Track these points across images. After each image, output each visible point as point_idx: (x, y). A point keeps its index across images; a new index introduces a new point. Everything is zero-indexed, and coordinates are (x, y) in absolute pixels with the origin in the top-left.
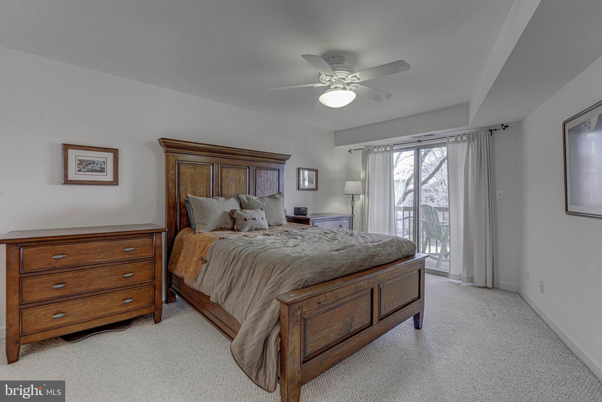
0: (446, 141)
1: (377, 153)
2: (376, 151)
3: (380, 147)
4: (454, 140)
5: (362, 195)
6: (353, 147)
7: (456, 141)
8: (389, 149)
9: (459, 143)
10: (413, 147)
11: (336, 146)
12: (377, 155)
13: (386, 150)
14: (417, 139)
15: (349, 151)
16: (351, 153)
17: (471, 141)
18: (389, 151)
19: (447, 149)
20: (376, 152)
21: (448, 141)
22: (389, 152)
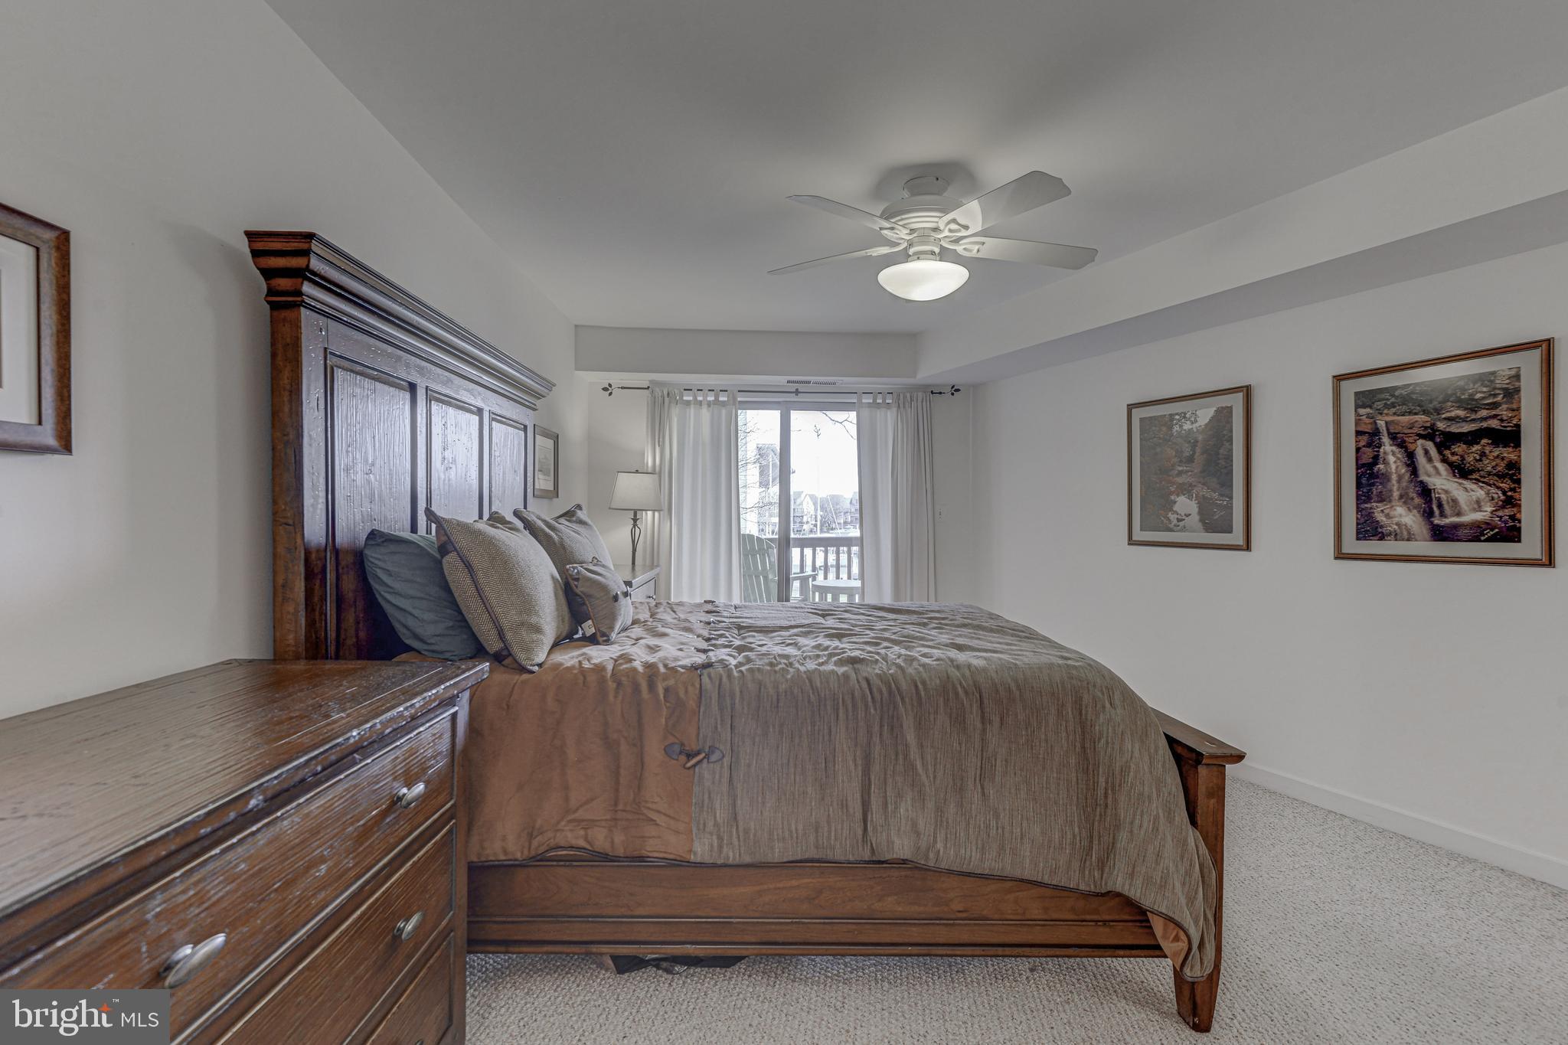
0: (855, 401)
1: (692, 406)
2: (688, 398)
3: (701, 390)
4: (871, 401)
5: (650, 513)
6: (617, 378)
7: (874, 405)
8: (726, 399)
9: (879, 408)
10: (779, 402)
11: (577, 369)
12: (692, 410)
13: (717, 401)
14: (793, 387)
15: (605, 389)
16: (610, 394)
17: (902, 409)
18: (724, 404)
19: (858, 416)
20: (688, 403)
21: (860, 400)
22: (724, 406)
